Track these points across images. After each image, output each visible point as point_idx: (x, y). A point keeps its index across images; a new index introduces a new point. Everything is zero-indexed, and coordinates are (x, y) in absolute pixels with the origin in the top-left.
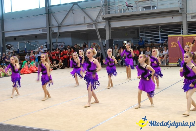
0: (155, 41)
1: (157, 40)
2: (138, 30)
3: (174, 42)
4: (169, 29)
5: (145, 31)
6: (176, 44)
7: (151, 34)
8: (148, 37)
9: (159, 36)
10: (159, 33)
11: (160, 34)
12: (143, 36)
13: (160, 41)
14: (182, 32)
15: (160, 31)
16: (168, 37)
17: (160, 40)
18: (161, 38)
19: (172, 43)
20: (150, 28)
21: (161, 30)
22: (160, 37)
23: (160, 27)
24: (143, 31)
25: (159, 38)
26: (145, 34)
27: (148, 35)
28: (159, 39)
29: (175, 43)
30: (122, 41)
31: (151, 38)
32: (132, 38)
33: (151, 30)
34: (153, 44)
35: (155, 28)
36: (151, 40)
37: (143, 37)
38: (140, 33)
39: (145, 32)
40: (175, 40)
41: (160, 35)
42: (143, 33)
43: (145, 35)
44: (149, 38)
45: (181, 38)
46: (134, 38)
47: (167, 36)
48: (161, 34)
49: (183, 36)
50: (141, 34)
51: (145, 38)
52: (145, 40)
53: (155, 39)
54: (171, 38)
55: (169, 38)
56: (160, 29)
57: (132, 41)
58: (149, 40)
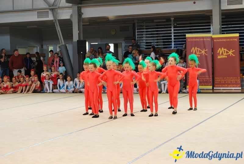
0: (164, 45)
1: (167, 43)
2: (134, 24)
3: (196, 47)
4: (191, 23)
5: (146, 26)
6: (200, 52)
7: (157, 31)
8: (151, 37)
9: (171, 36)
10: (171, 30)
11: (173, 31)
12: (143, 35)
13: (173, 46)
14: (211, 30)
15: (172, 27)
16: (185, 38)
17: (173, 43)
18: (174, 39)
19: (193, 48)
20: (155, 21)
21: (175, 24)
22: (173, 37)
23: (172, 19)
24: (143, 26)
25: (171, 39)
26: (147, 32)
27: (151, 34)
28: (171, 42)
29: (199, 49)
30: (105, 43)
31: (158, 39)
32: (124, 39)
33: (157, 25)
34: (161, 51)
35: (165, 20)
36: (157, 42)
37: (143, 37)
38: (138, 29)
39: (146, 29)
40: (198, 43)
41: (173, 35)
42: (143, 29)
43: (146, 34)
44: (153, 40)
45: (209, 40)
46: (127, 39)
47: (185, 35)
48: (174, 33)
49: (214, 36)
50: (138, 32)
51: (146, 40)
52: (147, 43)
53: (164, 42)
54: (191, 40)
55: (189, 40)
56: (172, 23)
57: (123, 45)
58: (153, 42)
